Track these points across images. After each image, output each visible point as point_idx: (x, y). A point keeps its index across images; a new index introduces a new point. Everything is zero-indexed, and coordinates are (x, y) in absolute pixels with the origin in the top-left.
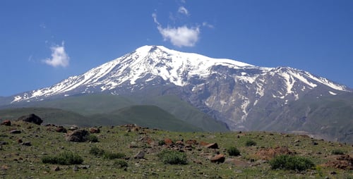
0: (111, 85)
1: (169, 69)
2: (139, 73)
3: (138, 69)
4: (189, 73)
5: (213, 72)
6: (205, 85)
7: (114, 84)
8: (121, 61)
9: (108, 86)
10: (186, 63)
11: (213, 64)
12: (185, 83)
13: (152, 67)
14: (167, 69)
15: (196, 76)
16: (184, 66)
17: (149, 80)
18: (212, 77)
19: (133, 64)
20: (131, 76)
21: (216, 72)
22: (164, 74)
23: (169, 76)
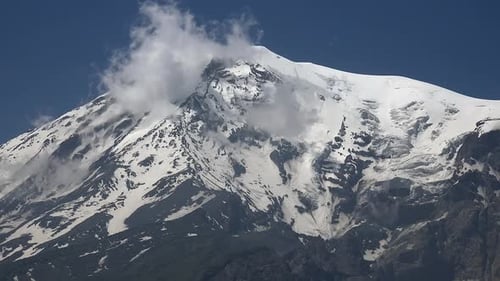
0: (25, 240)
1: (285, 155)
2: (150, 178)
3: (147, 162)
4: (369, 174)
5: (467, 167)
6: (431, 228)
7: (41, 236)
8: (85, 122)
9: (14, 244)
10: (355, 126)
11: (472, 128)
12: (345, 223)
13: (209, 149)
14: (274, 156)
15: (397, 188)
16: (349, 143)
17: (184, 212)
18: (460, 189)
19: (131, 138)
20: (113, 197)
21: (479, 167)
22: (261, 180)
23: (279, 191)
